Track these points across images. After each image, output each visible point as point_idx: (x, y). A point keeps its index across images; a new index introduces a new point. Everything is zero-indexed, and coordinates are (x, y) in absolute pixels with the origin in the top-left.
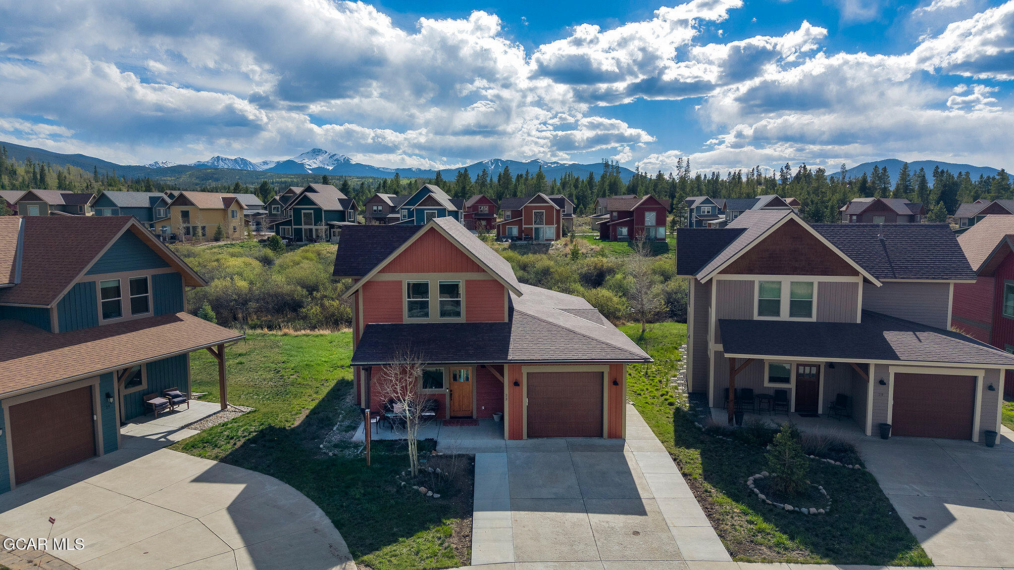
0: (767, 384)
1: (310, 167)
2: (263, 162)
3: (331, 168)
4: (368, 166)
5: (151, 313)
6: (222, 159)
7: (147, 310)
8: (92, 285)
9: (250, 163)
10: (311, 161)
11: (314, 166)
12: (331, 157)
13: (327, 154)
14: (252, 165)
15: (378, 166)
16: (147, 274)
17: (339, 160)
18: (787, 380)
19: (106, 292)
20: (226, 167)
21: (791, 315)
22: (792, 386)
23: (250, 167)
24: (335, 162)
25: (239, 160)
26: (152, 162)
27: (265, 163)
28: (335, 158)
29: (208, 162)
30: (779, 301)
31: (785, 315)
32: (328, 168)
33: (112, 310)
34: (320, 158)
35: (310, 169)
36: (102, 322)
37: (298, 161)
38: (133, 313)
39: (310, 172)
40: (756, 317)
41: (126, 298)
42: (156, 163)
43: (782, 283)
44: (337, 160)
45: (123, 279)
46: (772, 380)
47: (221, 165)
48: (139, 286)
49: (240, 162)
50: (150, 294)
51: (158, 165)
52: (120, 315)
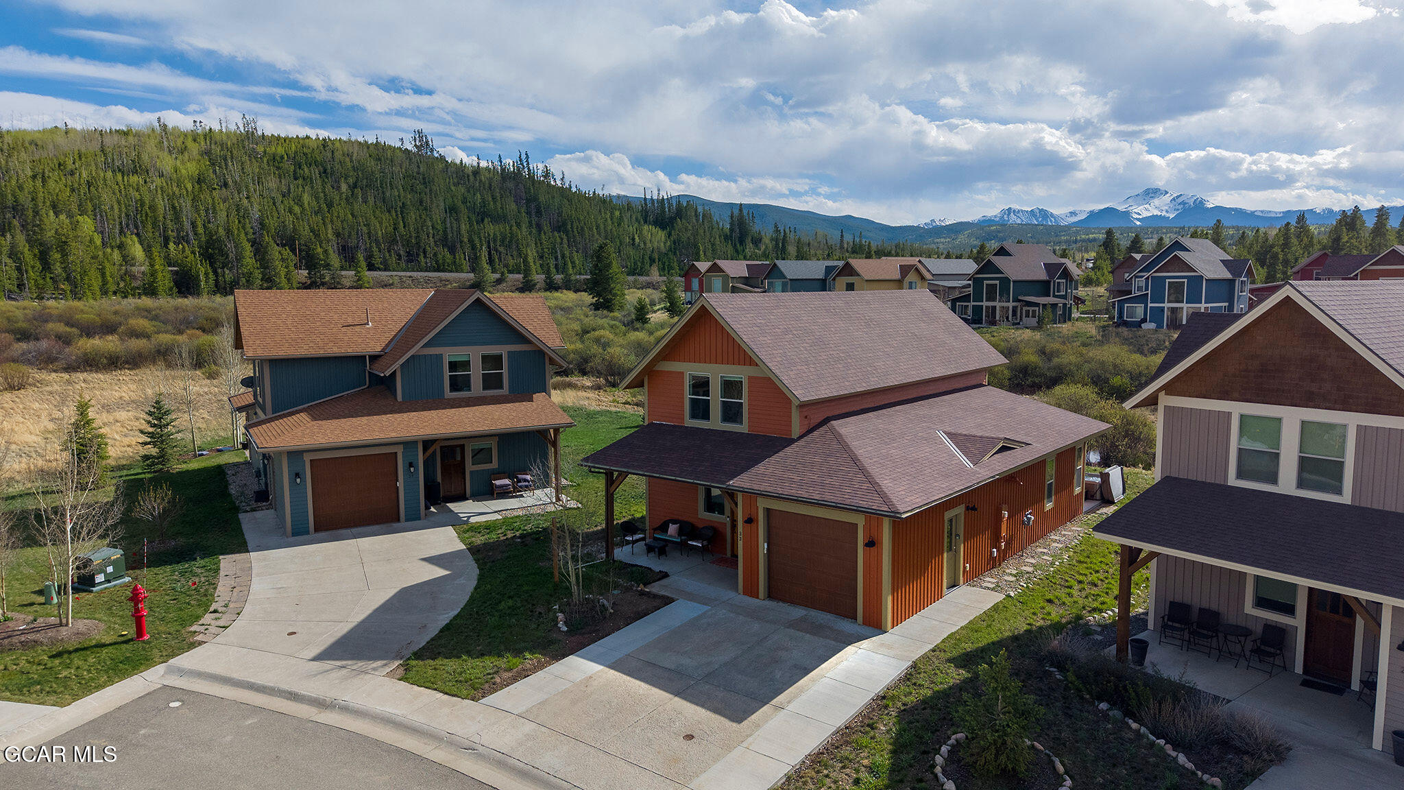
0: (1249, 608)
1: (1138, 217)
2: (1071, 213)
3: (1172, 216)
4: (1235, 210)
5: (505, 391)
6: (1014, 211)
7: (501, 387)
8: (439, 357)
9: (1052, 215)
10: (1142, 207)
11: (1146, 214)
12: (1174, 199)
13: (1169, 195)
14: (1055, 218)
15: (1253, 209)
16: (503, 350)
17: (1186, 203)
18: (1289, 610)
19: (453, 366)
20: (1019, 221)
21: (1301, 484)
22: (1298, 622)
23: (1051, 221)
24: (1180, 207)
25: (1038, 211)
26: (928, 221)
27: (1073, 214)
28: (1180, 200)
29: (995, 216)
30: (1277, 455)
31: (1287, 483)
32: (1167, 215)
33: (459, 384)
34: (1156, 202)
35: (1138, 220)
36: (448, 394)
37: (1121, 208)
38: (484, 389)
39: (1138, 223)
40: (1233, 481)
41: (476, 373)
42: (933, 221)
43: (1284, 422)
44: (1183, 203)
45: (474, 354)
46: (1261, 602)
47: (1013, 219)
48: (493, 361)
49: (1038, 215)
50: (505, 371)
51: (934, 224)
52: (470, 390)
